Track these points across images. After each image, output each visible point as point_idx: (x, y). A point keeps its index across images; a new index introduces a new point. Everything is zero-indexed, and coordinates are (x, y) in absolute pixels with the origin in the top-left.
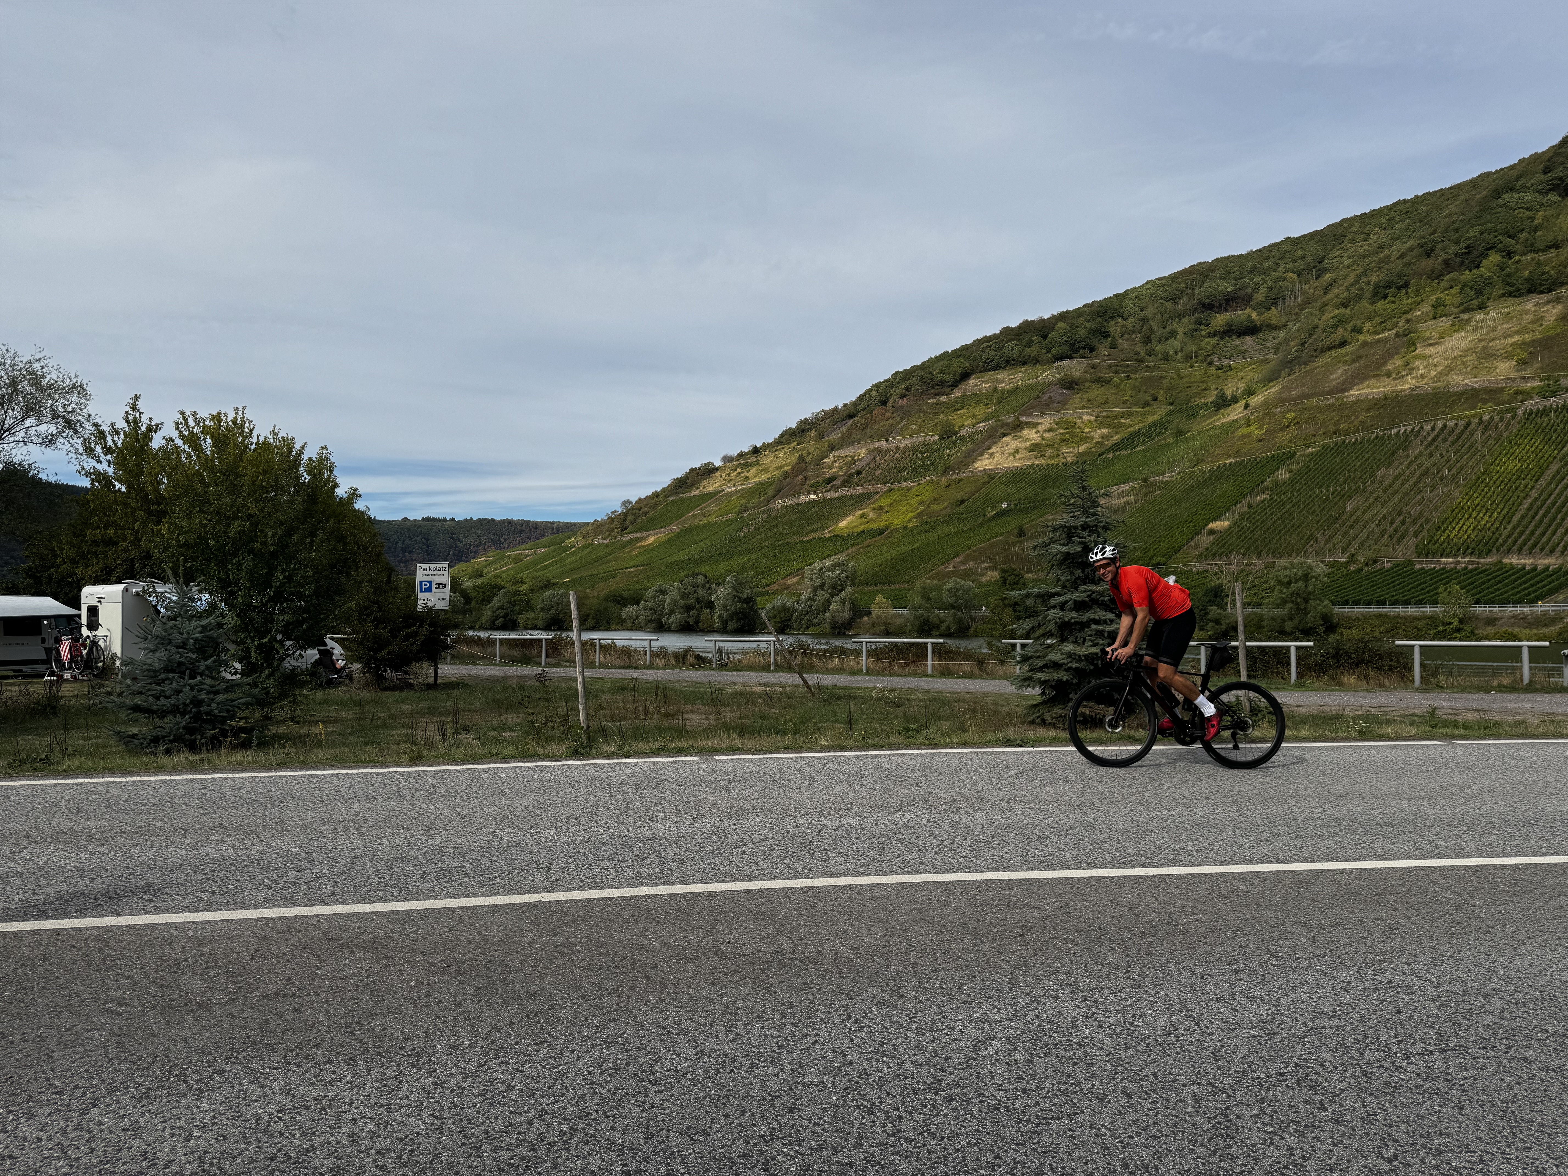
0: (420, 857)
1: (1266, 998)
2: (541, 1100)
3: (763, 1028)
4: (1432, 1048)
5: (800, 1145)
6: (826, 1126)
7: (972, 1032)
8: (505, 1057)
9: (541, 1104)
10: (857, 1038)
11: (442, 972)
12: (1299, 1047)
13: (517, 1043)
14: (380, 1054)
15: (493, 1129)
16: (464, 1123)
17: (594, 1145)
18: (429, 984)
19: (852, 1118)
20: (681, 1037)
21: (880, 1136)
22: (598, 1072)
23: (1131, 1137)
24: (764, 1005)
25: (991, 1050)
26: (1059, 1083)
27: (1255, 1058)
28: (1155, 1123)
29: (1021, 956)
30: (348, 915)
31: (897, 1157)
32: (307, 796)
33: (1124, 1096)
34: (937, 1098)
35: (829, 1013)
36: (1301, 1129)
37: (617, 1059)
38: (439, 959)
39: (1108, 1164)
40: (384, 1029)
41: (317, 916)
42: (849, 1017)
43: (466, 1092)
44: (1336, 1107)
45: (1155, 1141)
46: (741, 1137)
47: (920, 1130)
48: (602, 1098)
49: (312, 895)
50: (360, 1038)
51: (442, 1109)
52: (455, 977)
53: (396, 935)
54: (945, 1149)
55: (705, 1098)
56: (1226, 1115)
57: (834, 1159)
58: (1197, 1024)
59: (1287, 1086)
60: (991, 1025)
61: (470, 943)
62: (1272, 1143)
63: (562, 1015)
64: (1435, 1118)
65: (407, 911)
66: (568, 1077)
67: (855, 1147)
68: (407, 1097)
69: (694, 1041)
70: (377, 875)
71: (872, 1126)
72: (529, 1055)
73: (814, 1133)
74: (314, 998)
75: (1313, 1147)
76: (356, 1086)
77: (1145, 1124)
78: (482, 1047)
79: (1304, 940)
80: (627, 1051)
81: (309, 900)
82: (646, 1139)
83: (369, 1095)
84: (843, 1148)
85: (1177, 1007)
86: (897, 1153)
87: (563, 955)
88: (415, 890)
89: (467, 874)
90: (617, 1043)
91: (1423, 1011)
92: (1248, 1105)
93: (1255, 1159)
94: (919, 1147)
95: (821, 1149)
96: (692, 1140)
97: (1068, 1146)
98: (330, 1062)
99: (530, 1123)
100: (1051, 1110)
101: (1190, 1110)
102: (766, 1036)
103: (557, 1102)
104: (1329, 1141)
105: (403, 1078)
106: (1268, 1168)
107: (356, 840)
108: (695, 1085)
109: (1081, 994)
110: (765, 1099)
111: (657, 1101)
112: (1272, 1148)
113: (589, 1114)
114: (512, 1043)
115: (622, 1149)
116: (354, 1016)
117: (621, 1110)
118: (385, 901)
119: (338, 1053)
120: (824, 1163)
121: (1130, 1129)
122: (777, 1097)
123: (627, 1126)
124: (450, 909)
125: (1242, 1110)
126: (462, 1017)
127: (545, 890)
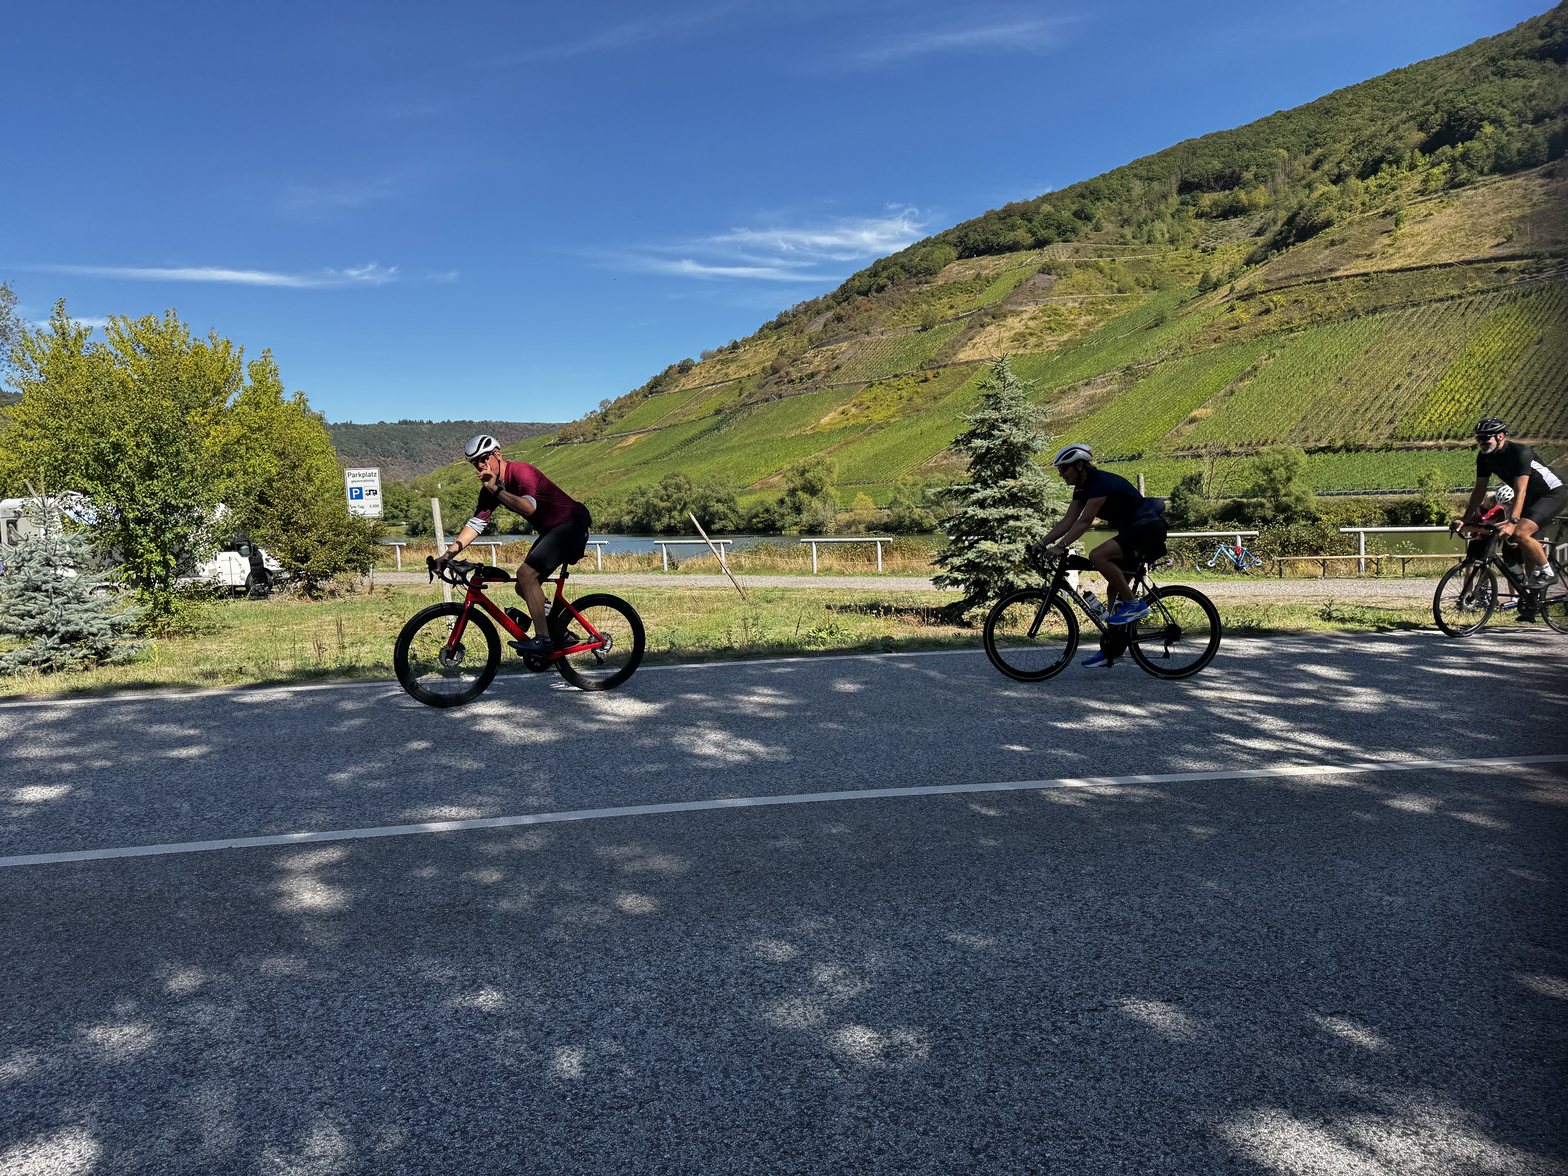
69: (274, 1019)
70: (77, 819)
75: (898, 1137)
77: (722, 1112)
79: (1044, 870)
88: (104, 837)
91: (1126, 955)
94: (437, 1151)
97: (613, 1145)
100: (625, 1097)
101: (786, 1091)
102: (362, 1009)
104: (922, 1128)
111: (174, 1099)
112: (850, 1139)
118: (59, 851)
121: (701, 1119)
122: (317, 1089)
124: (122, 859)
126: (29, 994)
127: (246, 834)
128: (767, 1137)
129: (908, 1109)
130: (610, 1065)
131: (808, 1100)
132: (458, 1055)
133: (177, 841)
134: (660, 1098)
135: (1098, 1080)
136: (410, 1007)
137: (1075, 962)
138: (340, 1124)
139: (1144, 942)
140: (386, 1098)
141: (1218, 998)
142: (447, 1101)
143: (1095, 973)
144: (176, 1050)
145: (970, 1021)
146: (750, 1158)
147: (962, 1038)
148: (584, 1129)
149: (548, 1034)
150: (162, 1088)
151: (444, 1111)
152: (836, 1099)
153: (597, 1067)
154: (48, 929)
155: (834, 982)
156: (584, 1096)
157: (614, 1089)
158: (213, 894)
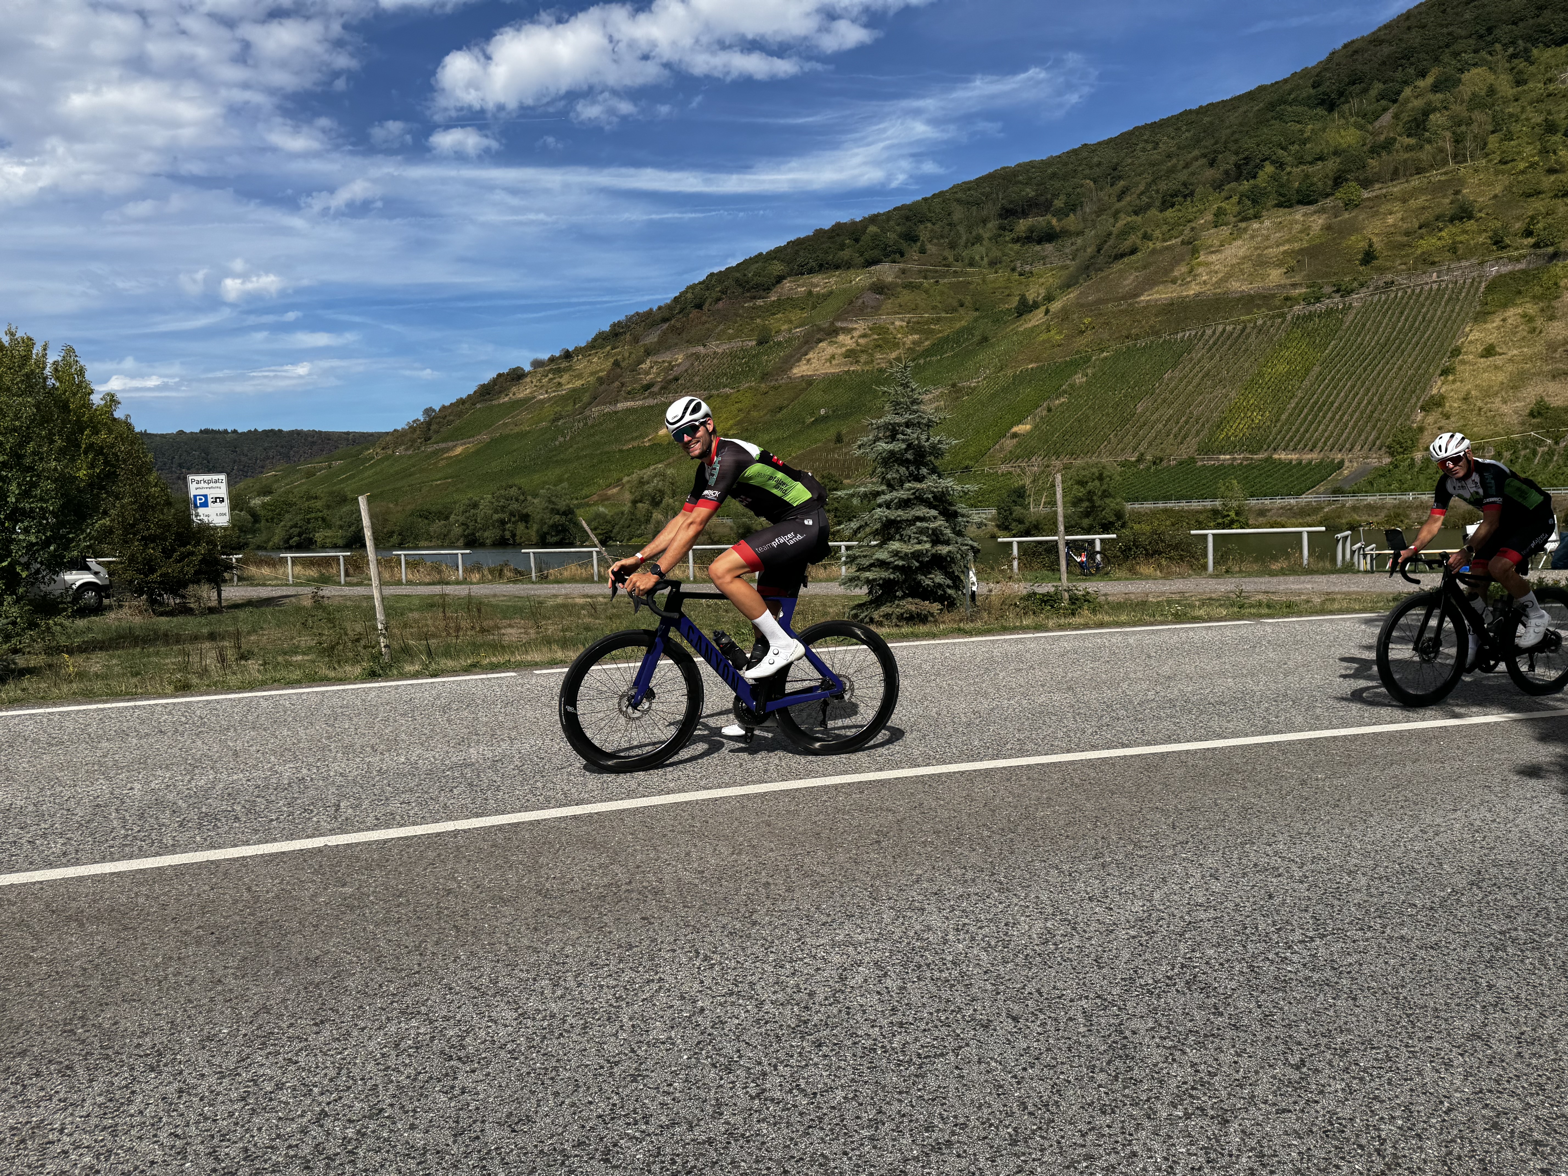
0: (180, 802)
1: (1138, 893)
2: (320, 1099)
3: (596, 977)
4: (1310, 934)
5: (647, 1123)
6: (677, 1095)
7: (836, 959)
8: (275, 1045)
9: (320, 1104)
10: (708, 977)
11: (198, 942)
12: (1181, 946)
13: (292, 1025)
14: (107, 1057)
15: (255, 1145)
16: (216, 1141)
17: (388, 1152)
18: (179, 958)
19: (707, 1081)
20: (498, 998)
21: (743, 1101)
22: (393, 1053)
23: (1025, 1069)
24: (598, 949)
25: (859, 979)
26: (938, 1011)
27: (1139, 962)
29: (879, 865)
30: (81, 879)
31: (765, 1125)
32: (44, 738)
33: (1010, 1021)
34: (804, 1044)
35: (674, 951)
36: (1201, 1039)
37: (418, 1034)
38: (196, 925)
39: (1005, 1106)
40: (116, 1023)
41: (41, 882)
42: (697, 953)
43: (220, 1098)
44: (1231, 1010)
45: (1052, 1072)
46: (575, 1121)
47: (788, 1087)
48: (399, 1087)
49: (36, 857)
50: (83, 1038)
51: (187, 1125)
52: (214, 946)
53: (141, 900)
54: (820, 1108)
55: (529, 1073)
56: (1121, 1032)
57: (689, 1137)
58: (1074, 929)
59: (1177, 991)
60: (856, 948)
61: (235, 902)
62: (1174, 1060)
63: (350, 983)
64: (1331, 1013)
65: (159, 868)
66: (355, 1064)
67: (713, 1117)
68: (141, 1112)
69: (515, 1002)
70: (124, 827)
71: (731, 1089)
72: (306, 1040)
73: (663, 1104)
74: (24, 989)
75: (1216, 1060)
76: (71, 1104)
77: (1037, 1053)
78: (245, 1035)
79: (1164, 827)
80: (431, 1023)
81: (31, 863)
82: (455, 1135)
83: (88, 1116)
84: (699, 1120)
85: (1050, 910)
86: (764, 1120)
87: (352, 908)
88: (171, 842)
89: (237, 819)
90: (419, 1013)
91: (1294, 894)
92: (1142, 1017)
93: (1161, 1082)
94: (788, 1109)
95: (673, 1124)
96: (514, 1131)
97: (957, 1088)
98: (38, 1075)
99: (304, 1131)
100: (933, 1046)
101: (1082, 1029)
102: (601, 986)
103: (341, 1098)
104: (1232, 1051)
105: (137, 1088)
106: (1175, 1091)
107: (102, 787)
108: (516, 1059)
109: (947, 904)
110: (602, 1067)
111: (469, 1084)
112: (1175, 1065)
113: (381, 1110)
114: (284, 1026)
115: (424, 1154)
116: (76, 1010)
117: (423, 1101)
118: (130, 858)
119: (50, 1061)
120: (677, 1142)
121: (1023, 1060)
122: (617, 1063)
123: (431, 1121)
124: (212, 862)
125: (1135, 1024)
126: (220, 997)
127: (332, 832)
128: (1097, 1070)
129: (1206, 1036)
130: (895, 1019)
131: (1110, 1035)
132: (737, 1021)
133: (260, 842)
134: (967, 1045)
135: (1355, 999)
136: (653, 981)
137: (1255, 903)
139: (1302, 882)
140: (696, 1066)
142: (759, 1063)
150: (447, 1075)
151: (764, 1074)
152: (1134, 1033)
153: (885, 1022)
154: (187, 933)
156: (893, 1049)
157: (916, 1039)
158: (348, 890)
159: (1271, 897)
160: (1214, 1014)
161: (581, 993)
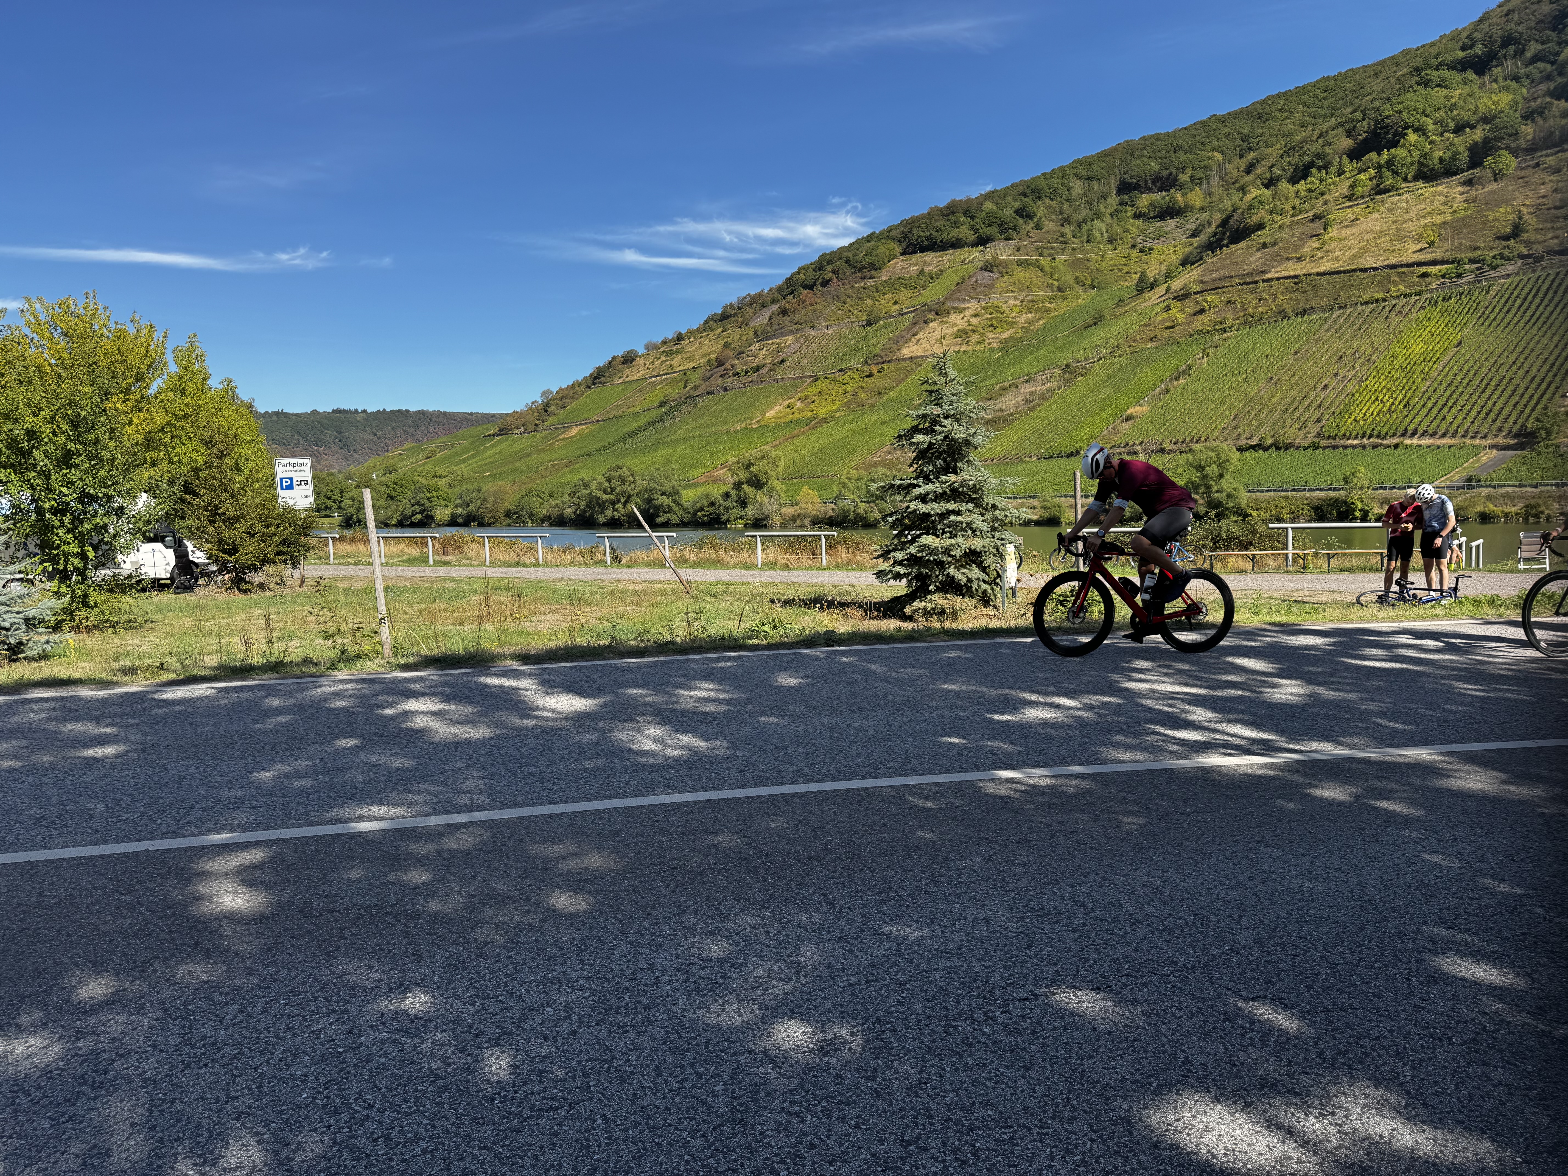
3: (286, 1005)
7: (532, 997)
20: (178, 1021)
23: (626, 1130)
25: (538, 1020)
26: (589, 1059)
28: (667, 1109)
33: (653, 1074)
34: (430, 1089)
36: (831, 1107)
44: (888, 1075)
45: (651, 1134)
47: (377, 1134)
56: (756, 1093)
62: (786, 1128)
69: (190, 1026)
75: (830, 1131)
77: (654, 1111)
88: (12, 840)
91: (1056, 944)
97: (542, 1147)
100: (555, 1098)
101: (719, 1088)
102: (283, 1015)
104: (853, 1121)
106: (760, 1164)
110: (217, 1102)
111: (81, 1112)
112: (782, 1134)
121: (632, 1119)
122: (235, 1099)
124: (31, 863)
127: (164, 836)
128: (698, 1134)
129: (840, 1102)
130: (540, 1066)
131: (741, 1097)
132: (383, 1060)
133: (91, 843)
134: (591, 1099)
135: (1028, 1069)
136: (334, 1011)
137: (1007, 952)
138: (257, 1134)
139: (1075, 930)
140: (307, 1106)
141: (1145, 985)
142: (370, 1107)
143: (1026, 962)
144: (85, 1061)
145: (903, 1013)
146: (681, 1157)
147: (895, 1030)
148: (512, 1132)
149: (477, 1035)
151: (368, 1118)
152: (768, 1094)
153: (526, 1068)
155: (769, 976)
156: (513, 1098)
157: (544, 1091)
158: (128, 898)
159: (1029, 947)
160: (867, 1078)
161: (259, 1021)
